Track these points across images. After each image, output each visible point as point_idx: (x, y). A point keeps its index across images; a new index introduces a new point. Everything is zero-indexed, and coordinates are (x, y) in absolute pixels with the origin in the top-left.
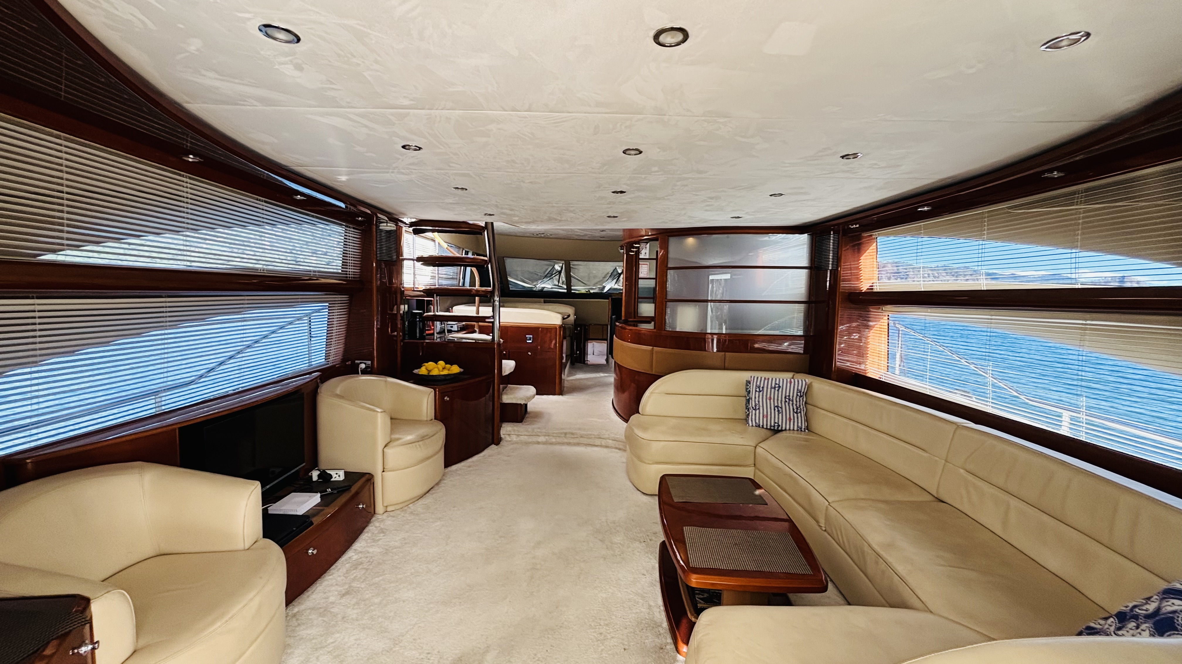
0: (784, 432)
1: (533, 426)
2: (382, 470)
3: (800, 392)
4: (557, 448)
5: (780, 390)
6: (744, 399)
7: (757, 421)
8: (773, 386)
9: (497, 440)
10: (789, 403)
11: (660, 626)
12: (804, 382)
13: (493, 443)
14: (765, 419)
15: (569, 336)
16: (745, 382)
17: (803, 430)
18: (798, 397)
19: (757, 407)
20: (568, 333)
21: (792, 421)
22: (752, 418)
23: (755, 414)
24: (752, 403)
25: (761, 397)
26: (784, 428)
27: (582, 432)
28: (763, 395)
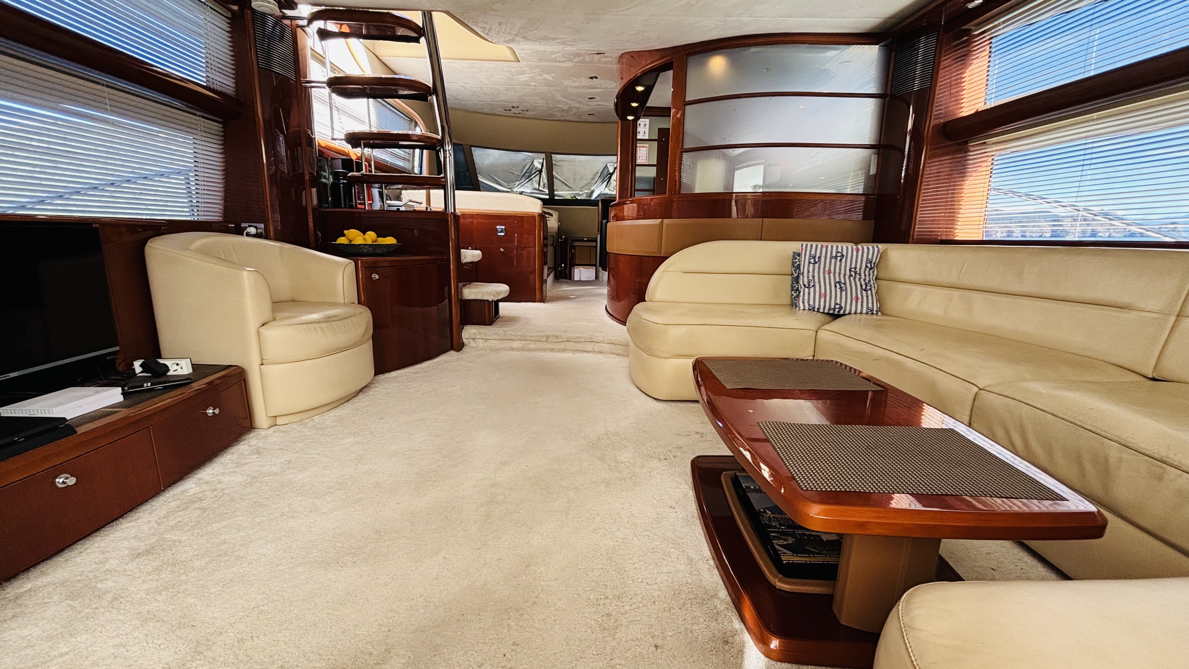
0: (848, 316)
1: (506, 328)
2: (260, 363)
3: (871, 263)
4: (538, 354)
5: (844, 260)
6: (790, 277)
7: (811, 303)
8: (834, 254)
9: (459, 346)
10: (855, 278)
11: (715, 596)
12: (876, 249)
13: (452, 348)
14: (822, 300)
15: (552, 245)
16: (791, 254)
17: (875, 312)
18: (868, 269)
19: (812, 284)
20: (550, 241)
21: (860, 301)
22: (803, 299)
23: (809, 294)
24: (804, 280)
25: (816, 270)
26: (847, 312)
27: (569, 335)
28: (819, 268)
